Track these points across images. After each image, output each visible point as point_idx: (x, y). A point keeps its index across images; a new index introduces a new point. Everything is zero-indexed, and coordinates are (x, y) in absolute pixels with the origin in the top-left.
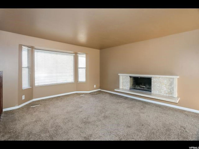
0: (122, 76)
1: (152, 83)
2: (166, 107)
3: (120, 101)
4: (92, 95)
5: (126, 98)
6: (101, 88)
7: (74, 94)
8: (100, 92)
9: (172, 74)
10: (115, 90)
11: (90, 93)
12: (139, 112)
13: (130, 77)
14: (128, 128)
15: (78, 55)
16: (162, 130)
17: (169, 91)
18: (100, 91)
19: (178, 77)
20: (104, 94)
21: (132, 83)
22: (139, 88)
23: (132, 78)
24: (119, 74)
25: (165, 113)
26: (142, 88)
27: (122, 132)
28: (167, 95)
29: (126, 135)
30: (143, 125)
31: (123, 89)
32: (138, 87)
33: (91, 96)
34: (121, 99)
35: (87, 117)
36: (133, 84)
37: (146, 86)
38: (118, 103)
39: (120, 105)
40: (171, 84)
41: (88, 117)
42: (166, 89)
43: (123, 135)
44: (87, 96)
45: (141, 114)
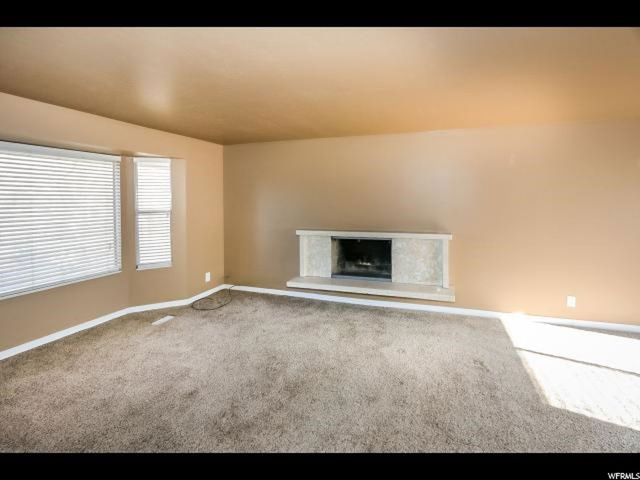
0: (309, 236)
1: (393, 255)
2: (426, 315)
3: (308, 318)
4: (204, 313)
5: (323, 305)
6: (227, 279)
7: (123, 320)
8: (228, 296)
9: (435, 229)
10: (290, 284)
11: (192, 306)
12: (375, 344)
13: (333, 239)
14: (371, 404)
15: (135, 159)
16: (445, 382)
17: (433, 272)
18: (230, 291)
19: (451, 237)
20: (247, 300)
21: (336, 257)
22: (353, 268)
23: (336, 243)
24: (298, 232)
25: (433, 333)
26: (363, 269)
27: (361, 422)
28: (429, 283)
29: (375, 428)
30: (402, 383)
31: (311, 279)
32: (351, 266)
33: (204, 317)
34: (310, 309)
35: (228, 407)
36: (339, 260)
37: (373, 263)
38: (307, 326)
39: (317, 334)
40: (437, 254)
41: (233, 407)
42: (425, 269)
43: (371, 433)
44: (184, 321)
45: (385, 350)
